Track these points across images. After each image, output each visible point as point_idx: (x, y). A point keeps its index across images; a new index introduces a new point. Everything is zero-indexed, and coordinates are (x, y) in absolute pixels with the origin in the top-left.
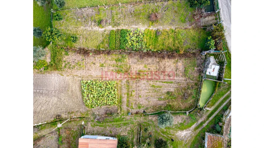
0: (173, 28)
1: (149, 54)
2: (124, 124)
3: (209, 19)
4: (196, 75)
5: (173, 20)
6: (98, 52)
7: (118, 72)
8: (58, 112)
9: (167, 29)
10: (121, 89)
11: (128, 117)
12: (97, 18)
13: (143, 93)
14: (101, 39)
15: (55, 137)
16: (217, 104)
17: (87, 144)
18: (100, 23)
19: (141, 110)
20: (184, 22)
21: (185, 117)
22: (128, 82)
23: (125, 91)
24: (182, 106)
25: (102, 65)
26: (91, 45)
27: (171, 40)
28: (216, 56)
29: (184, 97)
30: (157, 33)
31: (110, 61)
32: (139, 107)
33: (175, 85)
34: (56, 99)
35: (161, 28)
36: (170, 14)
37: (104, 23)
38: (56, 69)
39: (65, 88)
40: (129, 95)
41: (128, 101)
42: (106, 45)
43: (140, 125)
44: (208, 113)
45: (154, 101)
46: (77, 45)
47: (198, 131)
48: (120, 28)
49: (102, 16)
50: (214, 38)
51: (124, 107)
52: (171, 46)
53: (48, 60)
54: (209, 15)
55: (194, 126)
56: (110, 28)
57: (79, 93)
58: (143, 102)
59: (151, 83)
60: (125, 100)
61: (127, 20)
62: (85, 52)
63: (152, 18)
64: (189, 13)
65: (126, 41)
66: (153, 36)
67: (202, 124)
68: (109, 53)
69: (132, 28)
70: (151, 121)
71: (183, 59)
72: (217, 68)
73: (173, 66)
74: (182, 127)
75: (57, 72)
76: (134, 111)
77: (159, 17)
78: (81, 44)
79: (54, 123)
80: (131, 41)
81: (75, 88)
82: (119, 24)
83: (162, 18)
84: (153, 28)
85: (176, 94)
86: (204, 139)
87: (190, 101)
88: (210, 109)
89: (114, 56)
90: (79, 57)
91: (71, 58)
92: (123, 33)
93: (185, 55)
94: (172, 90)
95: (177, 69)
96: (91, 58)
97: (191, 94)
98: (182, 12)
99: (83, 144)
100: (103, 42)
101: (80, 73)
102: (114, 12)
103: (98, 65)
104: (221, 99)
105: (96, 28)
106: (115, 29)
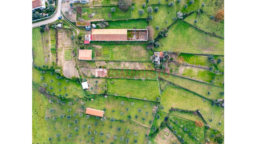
0: (50, 36)
1: (57, 42)
2: (76, 48)
3: (47, 27)
4: (62, 29)
5: (48, 36)
6: (57, 56)
7: (62, 50)
8: (74, 67)
9: (50, 37)
10: (67, 49)
11: (74, 47)
12: (48, 57)
13: (67, 43)
14: (53, 56)
15: (82, 68)
16: (69, 24)
17: (80, 57)
18: (49, 56)
19: (72, 44)
20: (48, 33)
21: (73, 32)
22: (65, 48)
23: (67, 48)
24: (71, 33)
25: (60, 55)
26: (55, 58)
27: (53, 36)
28: (57, 25)
29: (68, 32)
30: (51, 40)
31: (59, 53)
32: (71, 44)
33: (65, 35)
34: (70, 68)
35: (50, 39)
36: (46, 37)
37: (49, 55)
38: (62, 67)
39: (67, 65)
40: (68, 47)
41: (70, 47)
42: (55, 54)
43: (76, 44)
44: (72, 26)
45: (70, 40)
46: (55, 62)
47: (77, 28)
48: (50, 50)
49: (47, 55)
50: (51, 26)
51: (72, 48)
52: (55, 36)
53: (60, 70)
54: (46, 27)
55: (76, 29)
56: (50, 53)
57: (68, 61)
58: (70, 43)
59: (65, 41)
60: (69, 48)
61: (48, 49)
62: (57, 60)
63: (47, 42)
64: (46, 32)
65: (54, 49)
66: (52, 41)
67: (75, 27)
68: (57, 53)
69: (50, 47)
70: (75, 41)
71: (58, 33)
72: (59, 24)
73: (60, 36)
74: (76, 33)
75: (63, 68)
76: (72, 46)
77: (47, 40)
78: (55, 61)
79: (78, 69)
80: (54, 47)
81: (67, 62)
82: (49, 51)
83: (47, 39)
84: (50, 41)
85: (67, 35)
86: (79, 27)
87: (69, 31)
88: (70, 25)
89: (58, 52)
90: (58, 61)
91: (59, 63)
92: (52, 49)
93: (57, 33)
94: (66, 36)
95: (61, 34)
96: (59, 58)
97: (67, 31)
98: (45, 34)
99: (80, 59)
100: (54, 55)
101: (63, 61)
102: (46, 52)
103: (60, 56)
104: (67, 23)
105: (50, 57)
106: (50, 52)
